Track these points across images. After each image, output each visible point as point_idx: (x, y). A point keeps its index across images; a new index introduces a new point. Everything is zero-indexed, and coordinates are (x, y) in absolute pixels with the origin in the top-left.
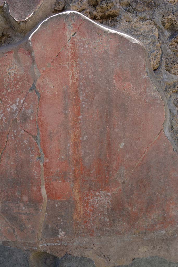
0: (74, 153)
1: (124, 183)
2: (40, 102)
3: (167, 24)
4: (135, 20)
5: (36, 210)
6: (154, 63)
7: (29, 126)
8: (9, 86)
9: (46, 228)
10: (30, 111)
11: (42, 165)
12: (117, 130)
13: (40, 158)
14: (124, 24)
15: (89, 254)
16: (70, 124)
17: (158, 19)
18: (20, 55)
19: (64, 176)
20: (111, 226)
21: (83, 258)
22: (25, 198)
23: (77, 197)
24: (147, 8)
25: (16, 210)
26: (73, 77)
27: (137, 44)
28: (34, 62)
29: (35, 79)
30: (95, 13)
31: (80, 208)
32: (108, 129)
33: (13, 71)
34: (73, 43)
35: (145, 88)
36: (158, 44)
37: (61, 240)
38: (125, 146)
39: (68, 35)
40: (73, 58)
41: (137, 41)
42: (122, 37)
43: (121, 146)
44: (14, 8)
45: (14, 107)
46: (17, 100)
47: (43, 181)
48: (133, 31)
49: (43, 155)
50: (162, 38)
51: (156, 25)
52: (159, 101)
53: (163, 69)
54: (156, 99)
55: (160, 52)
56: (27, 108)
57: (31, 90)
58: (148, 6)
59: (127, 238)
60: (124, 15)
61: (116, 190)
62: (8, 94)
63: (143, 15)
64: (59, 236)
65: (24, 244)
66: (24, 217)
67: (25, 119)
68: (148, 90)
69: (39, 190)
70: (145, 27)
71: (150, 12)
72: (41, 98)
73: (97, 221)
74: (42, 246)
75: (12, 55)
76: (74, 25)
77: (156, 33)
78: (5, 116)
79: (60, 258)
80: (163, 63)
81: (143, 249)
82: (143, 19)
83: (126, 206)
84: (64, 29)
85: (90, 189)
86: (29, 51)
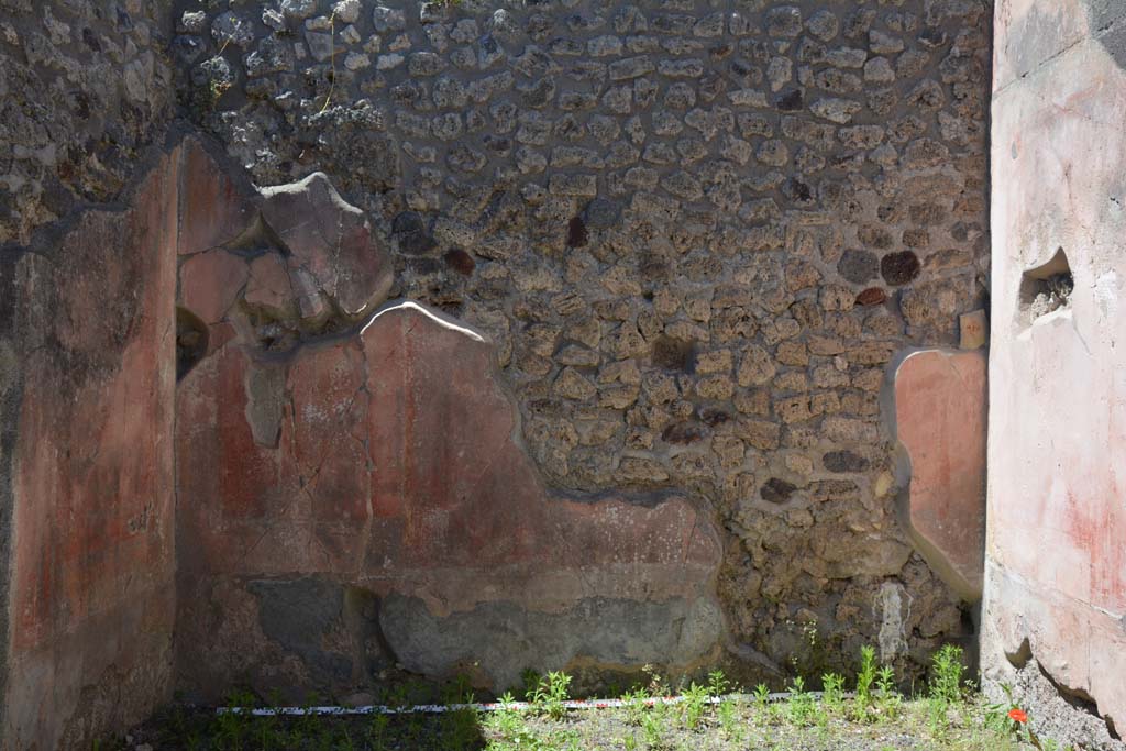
0: (407, 460)
1: (464, 498)
2: (370, 403)
3: (519, 314)
4: (481, 310)
5: (359, 529)
6: (503, 360)
7: (357, 429)
8: (336, 384)
9: (369, 554)
10: (358, 413)
11: (369, 473)
12: (456, 437)
13: (367, 465)
14: (468, 314)
15: (420, 592)
16: (404, 428)
17: (509, 308)
18: (350, 349)
19: (394, 488)
20: (448, 553)
21: (413, 598)
22: (347, 515)
23: (409, 515)
24: (495, 297)
25: (334, 530)
26: (407, 378)
27: (480, 342)
28: (365, 359)
29: (366, 377)
30: (436, 300)
31: (411, 528)
32: (445, 434)
33: (341, 368)
34: (409, 340)
35: (488, 390)
36: (508, 338)
37: (386, 571)
38: (465, 455)
39: (404, 330)
40: (409, 356)
41: (480, 338)
42: (462, 334)
43: (461, 454)
44: (345, 299)
45: (341, 407)
46: (345, 399)
47: (369, 494)
48: (477, 325)
49: (371, 462)
50: (513, 330)
51: (506, 315)
52: (504, 405)
53: (513, 367)
54: (501, 402)
55: (510, 347)
56: (355, 408)
57: (360, 389)
58: (497, 294)
59: (469, 572)
60: (470, 304)
61: (454, 507)
62: (335, 392)
63: (491, 304)
64: (385, 566)
65: (340, 575)
66: (342, 538)
67: (352, 421)
68: (491, 393)
69: (365, 504)
70: (492, 318)
71: (500, 301)
72: (371, 398)
73: (431, 546)
74: (362, 579)
75: (340, 349)
76: (411, 321)
77: (506, 325)
78: (329, 416)
79: (383, 598)
80: (514, 361)
81: (490, 589)
82: (491, 309)
83: (467, 527)
84: (400, 323)
85: (424, 504)
86: (361, 347)
